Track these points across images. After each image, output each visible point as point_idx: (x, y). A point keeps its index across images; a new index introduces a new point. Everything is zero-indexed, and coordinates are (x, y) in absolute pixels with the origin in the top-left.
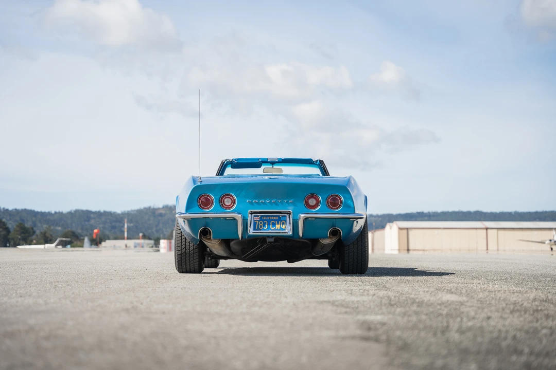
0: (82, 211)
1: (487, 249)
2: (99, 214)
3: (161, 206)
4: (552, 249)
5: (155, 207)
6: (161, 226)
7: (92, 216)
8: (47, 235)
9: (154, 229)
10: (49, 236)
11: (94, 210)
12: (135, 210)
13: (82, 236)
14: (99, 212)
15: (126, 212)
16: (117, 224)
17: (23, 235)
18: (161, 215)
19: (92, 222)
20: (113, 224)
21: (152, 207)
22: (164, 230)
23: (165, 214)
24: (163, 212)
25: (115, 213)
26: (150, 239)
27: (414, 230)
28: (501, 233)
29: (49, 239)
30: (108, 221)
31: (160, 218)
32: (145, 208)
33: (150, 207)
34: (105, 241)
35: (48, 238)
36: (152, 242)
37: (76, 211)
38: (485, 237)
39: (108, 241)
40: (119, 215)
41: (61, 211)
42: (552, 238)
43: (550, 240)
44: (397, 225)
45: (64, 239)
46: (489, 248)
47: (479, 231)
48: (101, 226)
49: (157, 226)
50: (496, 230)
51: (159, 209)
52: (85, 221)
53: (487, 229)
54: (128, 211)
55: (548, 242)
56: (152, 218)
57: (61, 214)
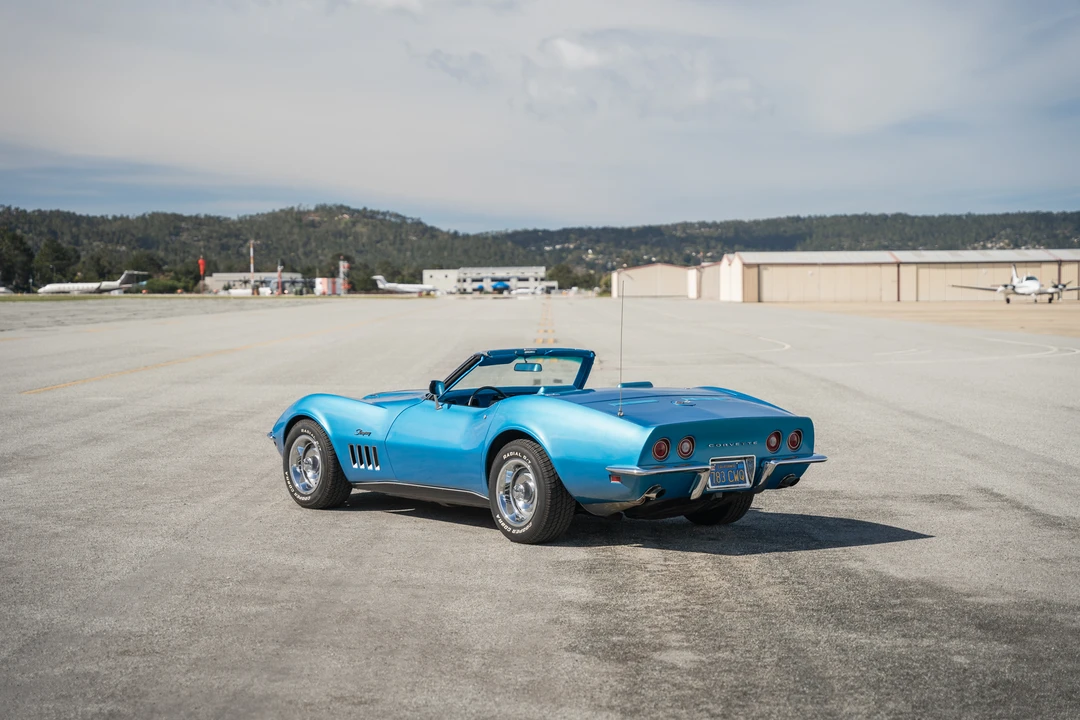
0: (165, 215)
1: (899, 300)
2: (197, 222)
3: (312, 208)
4: (1008, 301)
5: (302, 209)
6: (314, 244)
7: (183, 225)
8: (104, 262)
9: (301, 251)
10: (106, 264)
11: (186, 214)
12: (263, 214)
13: (165, 263)
14: (197, 217)
15: (248, 218)
16: (233, 241)
17: (57, 262)
18: (313, 224)
19: (184, 237)
20: (224, 240)
21: (296, 209)
22: (319, 251)
23: (319, 223)
24: (317, 219)
25: (226, 219)
26: (294, 271)
27: (770, 269)
28: (924, 271)
29: (106, 270)
30: (215, 235)
31: (311, 230)
32: (282, 211)
33: (292, 208)
34: (211, 275)
35: (105, 267)
36: (298, 277)
37: (154, 215)
38: (896, 279)
39: (216, 275)
40: (234, 223)
41: (125, 215)
42: (1008, 282)
43: (1006, 286)
44: (741, 259)
45: (136, 272)
46: (901, 299)
47: (885, 269)
48: (201, 243)
49: (305, 245)
50: (914, 267)
51: (308, 212)
52: (171, 234)
53: (899, 264)
54: (251, 217)
55: (1001, 288)
56: (296, 230)
57: (124, 220)
